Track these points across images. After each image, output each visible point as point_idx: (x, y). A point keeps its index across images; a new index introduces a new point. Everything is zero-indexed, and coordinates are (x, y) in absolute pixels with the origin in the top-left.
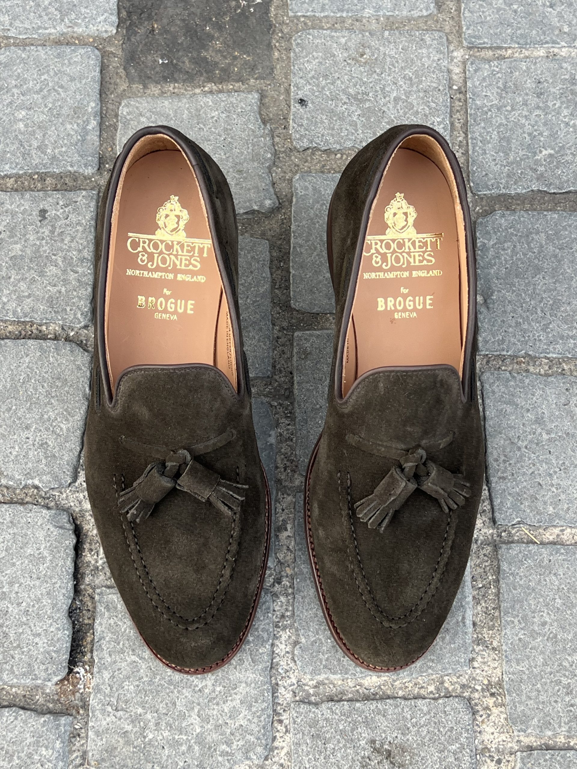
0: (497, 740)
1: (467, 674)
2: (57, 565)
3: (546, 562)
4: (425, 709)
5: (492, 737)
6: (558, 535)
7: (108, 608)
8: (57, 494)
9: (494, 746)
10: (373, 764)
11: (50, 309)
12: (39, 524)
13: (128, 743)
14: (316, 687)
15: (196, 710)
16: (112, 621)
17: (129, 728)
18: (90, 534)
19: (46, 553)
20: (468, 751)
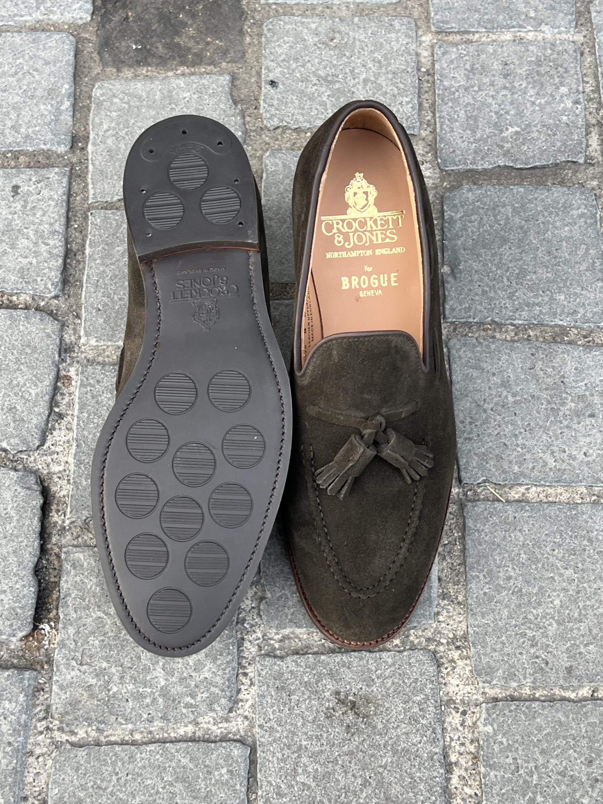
0: (462, 692)
1: (432, 627)
2: (24, 524)
3: (511, 518)
4: (390, 661)
5: (457, 689)
6: (523, 494)
7: (74, 566)
8: (26, 457)
9: (459, 698)
10: (337, 715)
11: (21, 280)
12: (6, 485)
13: (92, 696)
14: (281, 641)
15: (161, 664)
16: (78, 579)
17: (94, 682)
18: (57, 495)
19: (13, 513)
20: (433, 701)
